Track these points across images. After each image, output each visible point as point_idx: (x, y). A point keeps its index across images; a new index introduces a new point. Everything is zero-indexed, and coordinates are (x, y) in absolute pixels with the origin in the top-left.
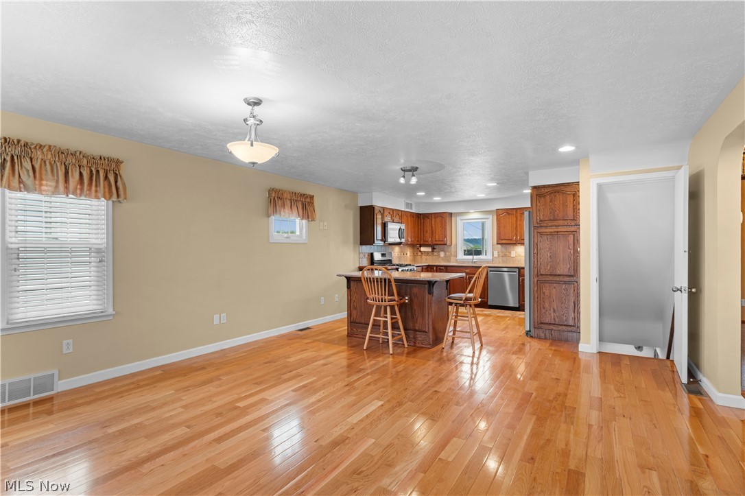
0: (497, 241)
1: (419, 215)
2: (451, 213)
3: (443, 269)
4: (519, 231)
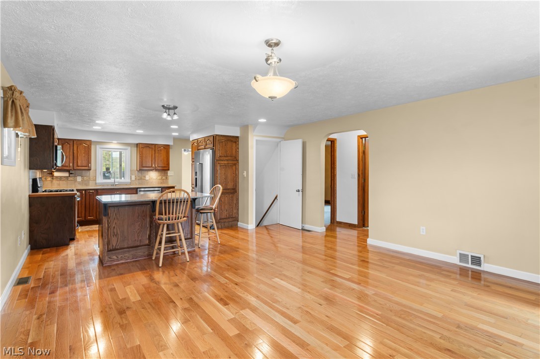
0: (140, 167)
3: (93, 192)
4: (156, 161)
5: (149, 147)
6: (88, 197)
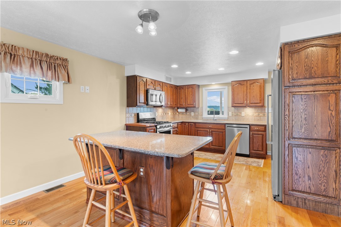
0: (232, 104)
1: (176, 87)
2: (199, 86)
3: (193, 125)
4: (248, 97)
5: (241, 84)
6: (190, 128)
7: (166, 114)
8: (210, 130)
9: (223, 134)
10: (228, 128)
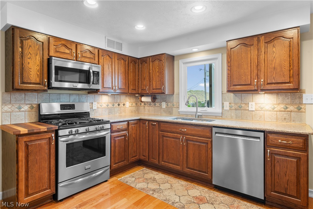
0: (228, 88)
2: (173, 57)
3: (155, 125)
4: (263, 70)
5: (245, 45)
6: (151, 130)
7: (119, 105)
8: (183, 137)
9: (208, 147)
10: (217, 135)
